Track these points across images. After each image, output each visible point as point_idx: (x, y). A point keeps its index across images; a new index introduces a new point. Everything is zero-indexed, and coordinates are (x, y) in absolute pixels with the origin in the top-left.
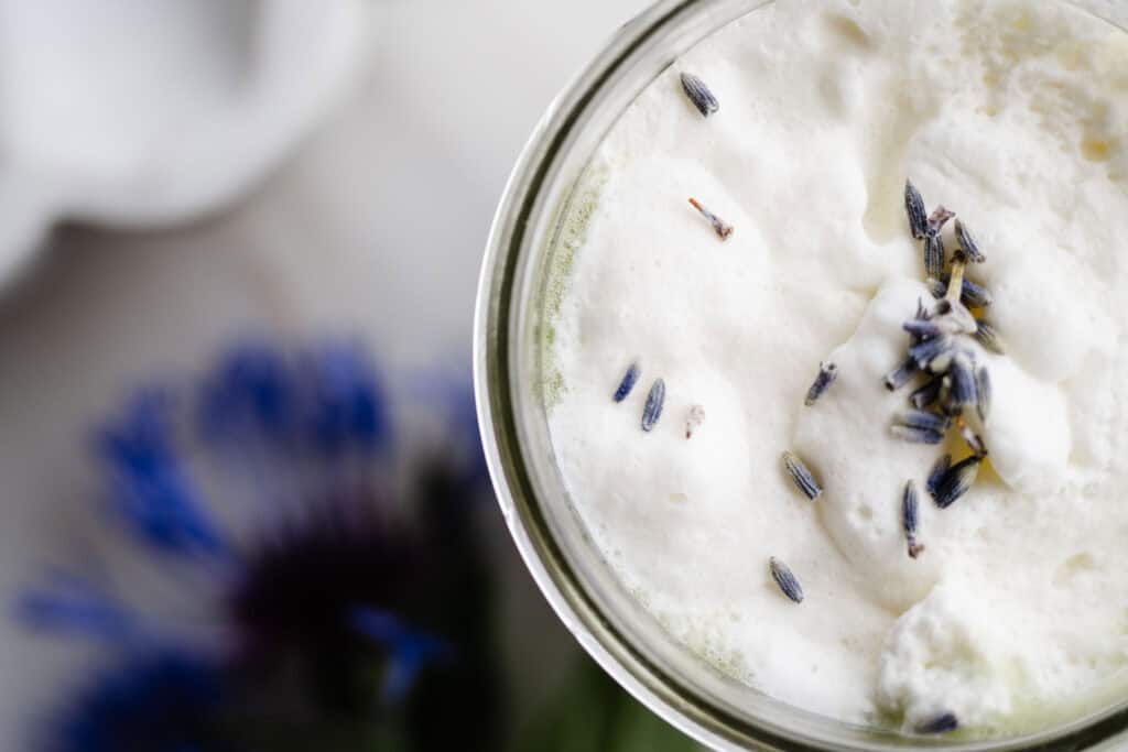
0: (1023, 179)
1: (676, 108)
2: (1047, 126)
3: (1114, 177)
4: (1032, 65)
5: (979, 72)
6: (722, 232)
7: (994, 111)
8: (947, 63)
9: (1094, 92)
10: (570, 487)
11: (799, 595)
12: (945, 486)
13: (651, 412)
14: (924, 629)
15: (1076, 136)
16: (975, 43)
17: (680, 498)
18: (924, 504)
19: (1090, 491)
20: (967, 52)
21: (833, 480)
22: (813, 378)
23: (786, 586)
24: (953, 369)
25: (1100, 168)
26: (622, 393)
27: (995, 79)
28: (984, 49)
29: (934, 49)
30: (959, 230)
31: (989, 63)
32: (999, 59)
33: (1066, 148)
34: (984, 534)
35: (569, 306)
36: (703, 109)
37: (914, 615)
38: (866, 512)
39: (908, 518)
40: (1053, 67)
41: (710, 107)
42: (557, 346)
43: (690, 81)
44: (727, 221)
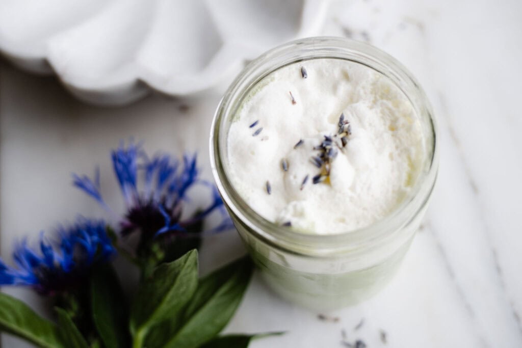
0: (370, 125)
1: (297, 74)
2: (382, 118)
3: (393, 136)
4: (385, 101)
5: (372, 99)
6: (294, 102)
7: (371, 108)
8: (365, 93)
9: (397, 114)
10: (229, 140)
11: (270, 192)
12: (316, 180)
13: (257, 133)
14: (295, 207)
15: (388, 123)
16: (374, 91)
17: (253, 153)
18: (310, 181)
19: (351, 199)
20: (371, 93)
21: (291, 167)
22: (297, 141)
23: (268, 189)
24: (330, 150)
25: (390, 132)
26: (252, 126)
27: (375, 102)
28: (376, 94)
29: (363, 88)
30: (349, 126)
31: (375, 98)
32: (378, 97)
33: (385, 124)
34: (321, 196)
35: (250, 103)
36: (303, 76)
37: (294, 203)
38: (295, 177)
39: (305, 181)
40: (390, 104)
41: (305, 76)
42: (243, 110)
43: (304, 69)
44: (296, 100)
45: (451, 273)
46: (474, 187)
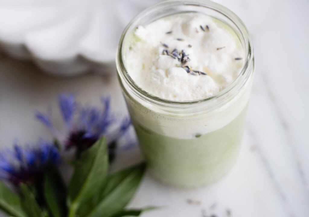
45: (271, 175)
46: (285, 125)
